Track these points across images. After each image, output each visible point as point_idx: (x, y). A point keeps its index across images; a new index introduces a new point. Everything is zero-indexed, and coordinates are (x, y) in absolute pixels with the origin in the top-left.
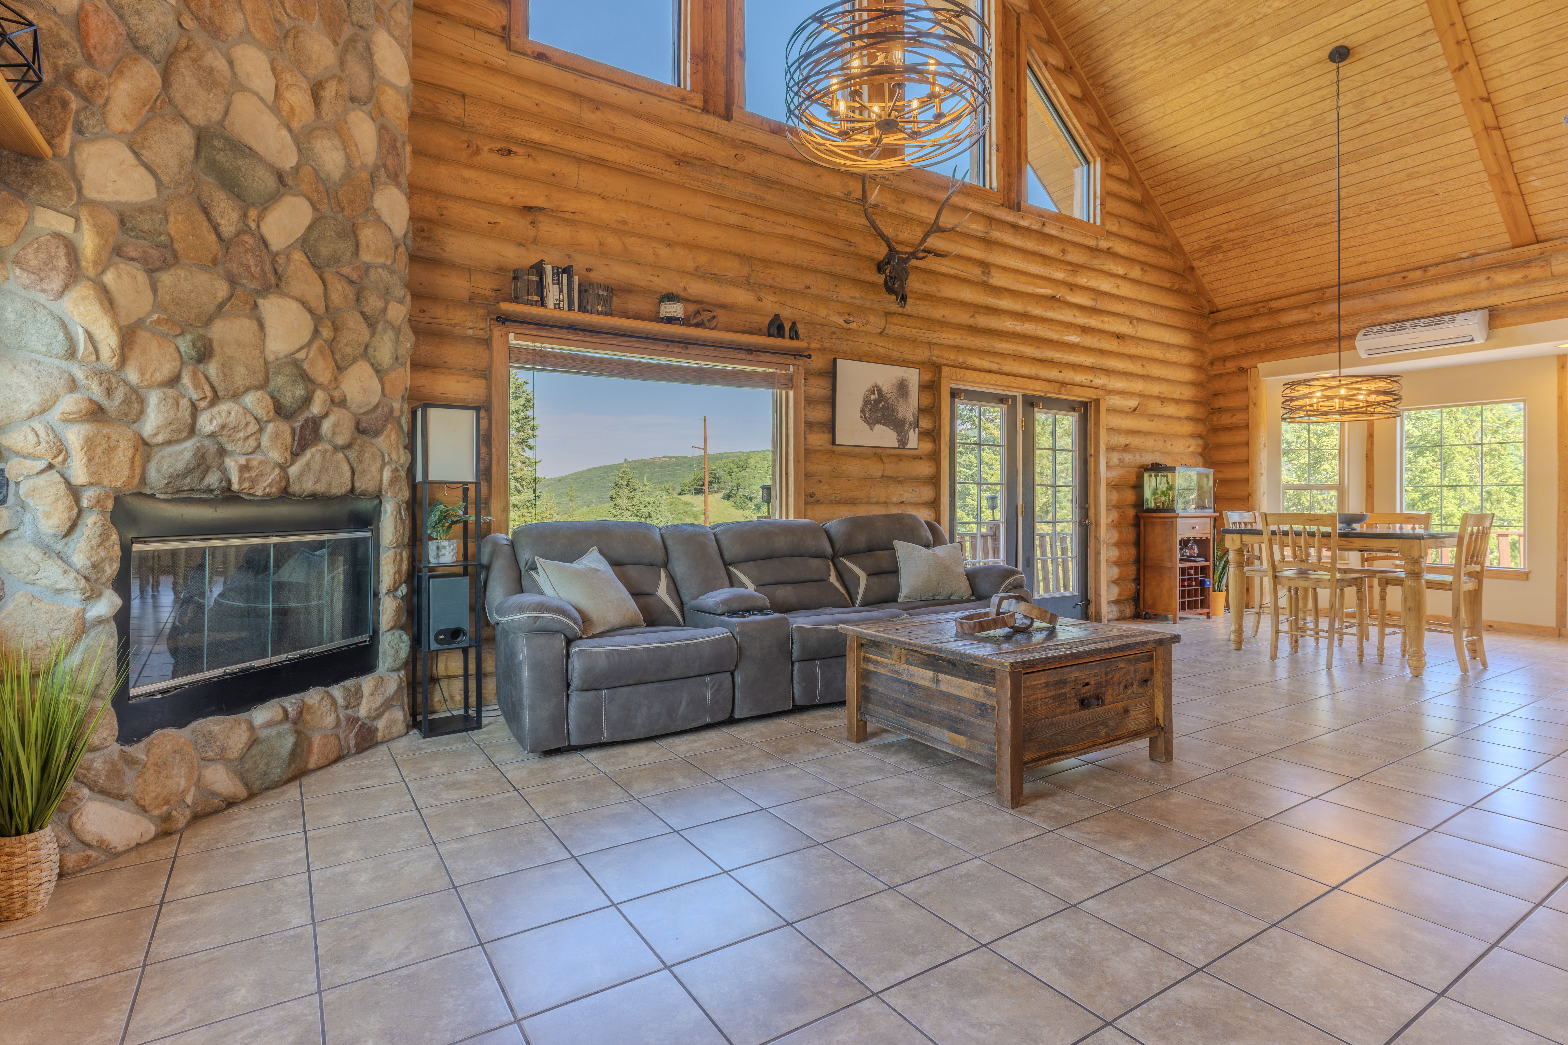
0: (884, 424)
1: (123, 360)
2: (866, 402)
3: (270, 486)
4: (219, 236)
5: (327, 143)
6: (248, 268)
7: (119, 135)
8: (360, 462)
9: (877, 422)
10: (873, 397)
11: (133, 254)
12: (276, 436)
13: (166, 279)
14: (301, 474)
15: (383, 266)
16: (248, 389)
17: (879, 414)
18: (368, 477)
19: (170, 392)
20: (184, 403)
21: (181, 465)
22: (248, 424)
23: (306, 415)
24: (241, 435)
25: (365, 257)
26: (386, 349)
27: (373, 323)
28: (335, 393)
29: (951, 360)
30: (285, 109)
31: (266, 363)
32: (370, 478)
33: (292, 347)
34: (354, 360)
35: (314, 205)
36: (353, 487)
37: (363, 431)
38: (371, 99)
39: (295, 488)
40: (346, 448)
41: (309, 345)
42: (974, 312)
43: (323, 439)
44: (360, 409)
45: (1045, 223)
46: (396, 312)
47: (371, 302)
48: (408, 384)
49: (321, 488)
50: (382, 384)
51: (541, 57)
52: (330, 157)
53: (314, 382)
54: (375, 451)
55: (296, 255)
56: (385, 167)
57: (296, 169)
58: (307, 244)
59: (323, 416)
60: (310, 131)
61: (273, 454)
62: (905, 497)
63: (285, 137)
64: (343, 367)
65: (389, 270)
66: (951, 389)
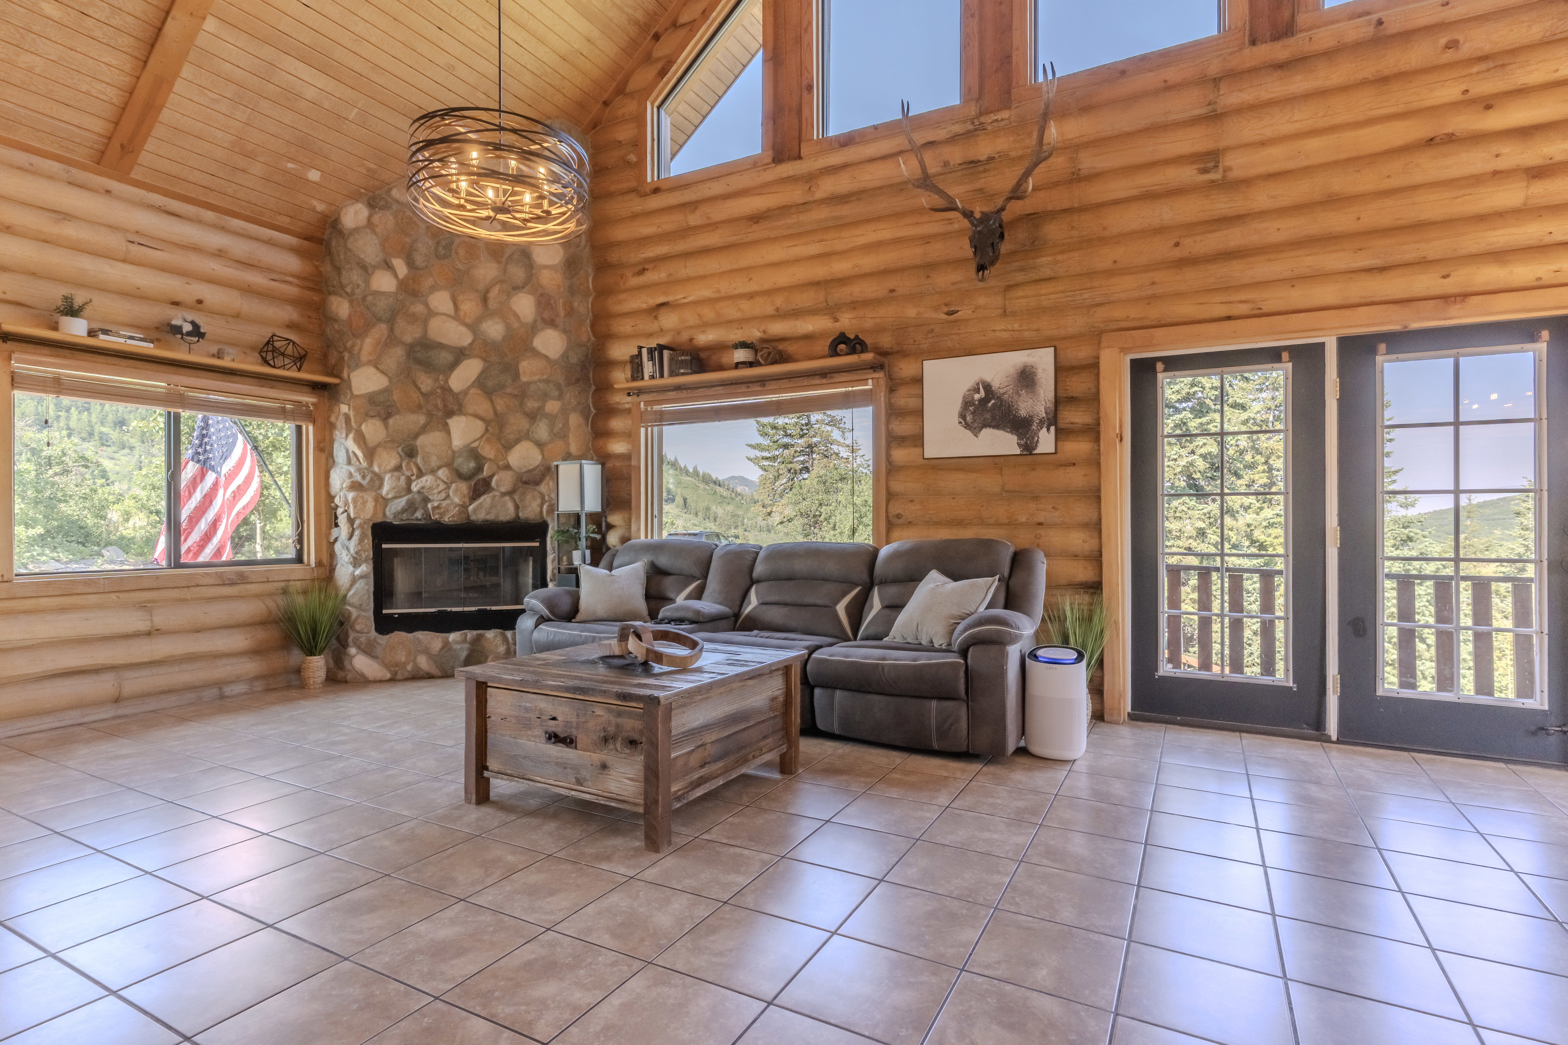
0: (996, 427)
1: (371, 464)
2: (967, 403)
3: (453, 516)
4: (422, 393)
5: (490, 322)
6: (436, 406)
7: (369, 363)
8: (522, 501)
9: (985, 425)
11: (373, 414)
12: (456, 490)
13: (391, 421)
14: (475, 510)
15: (540, 381)
16: (439, 468)
17: (988, 416)
18: (530, 509)
19: (396, 474)
20: (403, 478)
21: (399, 508)
22: (438, 485)
23: (480, 477)
24: (436, 491)
25: (524, 379)
26: (542, 431)
27: (532, 417)
28: (501, 463)
29: (1134, 319)
30: (462, 314)
31: (454, 452)
32: (531, 510)
33: (469, 441)
34: (517, 441)
35: (484, 360)
36: (518, 517)
37: (525, 483)
38: (530, 283)
39: (473, 518)
40: (510, 493)
41: (481, 437)
42: (1180, 237)
43: (493, 489)
44: (523, 471)
45: (1384, 19)
46: (552, 406)
47: (531, 404)
48: (574, 449)
49: (491, 517)
50: (542, 452)
51: (656, 190)
52: (494, 329)
53: (485, 458)
54: (536, 493)
55: (472, 391)
56: (543, 319)
57: (471, 344)
58: (480, 382)
59: (492, 477)
60: (480, 320)
61: (457, 500)
62: (1041, 517)
63: (463, 329)
64: (508, 447)
65: (547, 381)
66: (1132, 361)
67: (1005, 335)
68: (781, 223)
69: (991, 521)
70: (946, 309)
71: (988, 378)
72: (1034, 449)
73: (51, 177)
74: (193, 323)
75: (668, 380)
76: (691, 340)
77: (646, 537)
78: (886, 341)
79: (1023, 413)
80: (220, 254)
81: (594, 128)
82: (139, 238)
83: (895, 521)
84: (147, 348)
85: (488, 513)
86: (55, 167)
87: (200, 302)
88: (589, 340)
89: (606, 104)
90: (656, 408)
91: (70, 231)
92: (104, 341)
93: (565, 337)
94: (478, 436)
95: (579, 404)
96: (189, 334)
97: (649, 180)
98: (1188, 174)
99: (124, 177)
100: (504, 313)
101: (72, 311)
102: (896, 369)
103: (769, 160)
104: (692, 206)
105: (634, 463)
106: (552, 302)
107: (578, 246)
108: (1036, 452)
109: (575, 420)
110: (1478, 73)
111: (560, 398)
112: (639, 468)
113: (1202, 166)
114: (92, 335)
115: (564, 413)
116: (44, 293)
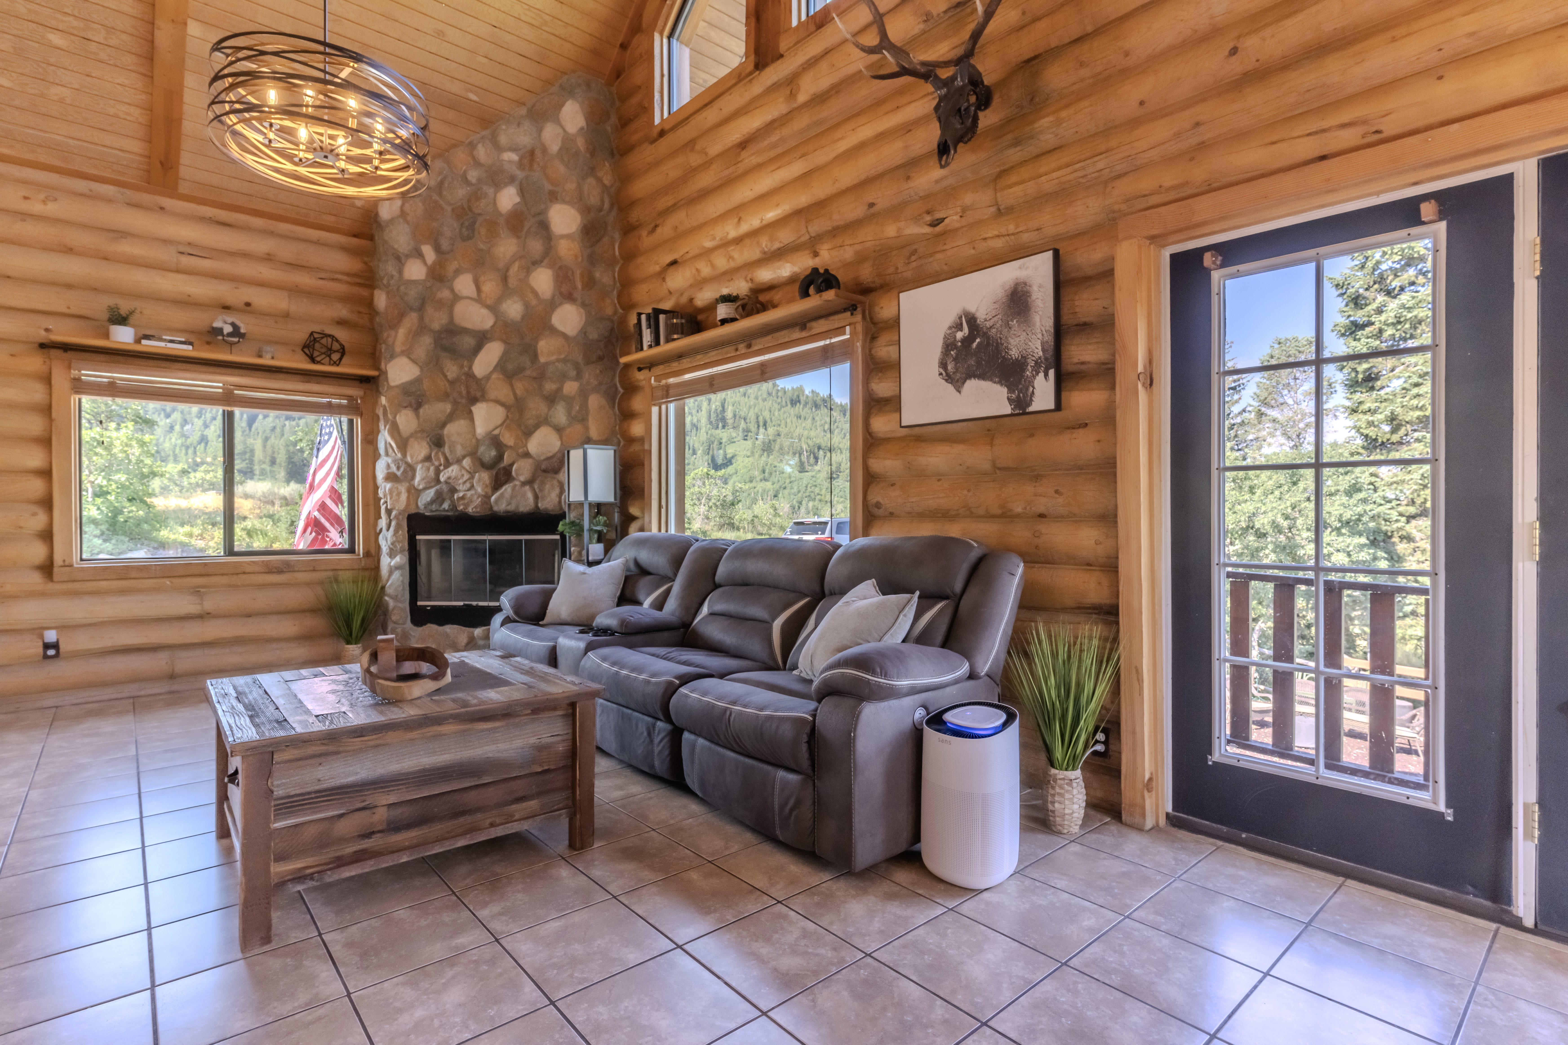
0: (982, 377)
1: (404, 455)
2: (949, 346)
3: (476, 507)
4: (448, 381)
5: (509, 302)
6: (460, 393)
7: (403, 353)
8: (541, 490)
9: (970, 375)
10: (959, 335)
11: (405, 405)
12: (479, 480)
13: (421, 411)
14: (497, 501)
15: (558, 360)
16: (464, 457)
17: (972, 362)
18: (549, 499)
19: (426, 464)
20: (432, 468)
21: (429, 499)
22: (463, 475)
23: (502, 465)
24: (461, 481)
25: (542, 360)
26: (560, 415)
27: (552, 399)
28: (521, 451)
29: (1169, 189)
30: (483, 295)
31: (478, 441)
33: (491, 427)
34: (537, 427)
35: (505, 342)
36: (537, 506)
37: (545, 471)
38: (548, 256)
39: (496, 508)
40: (530, 482)
41: (502, 425)
42: (1238, 37)
43: (514, 479)
44: (542, 458)
46: (571, 387)
47: (550, 387)
48: (594, 433)
49: (511, 508)
50: (561, 438)
51: (662, 133)
52: (513, 309)
53: (506, 446)
54: (555, 483)
55: (494, 376)
56: (561, 293)
57: (493, 327)
58: (501, 366)
59: (512, 465)
60: (500, 300)
61: (479, 490)
62: (1042, 504)
63: (485, 312)
64: (528, 433)
65: (565, 361)
66: (1173, 256)
67: (998, 244)
68: (766, 142)
69: (981, 512)
70: (928, 218)
71: (972, 309)
72: (1029, 404)
73: (109, 201)
74: (233, 325)
75: (664, 348)
76: (691, 300)
77: (660, 530)
78: (866, 274)
79: (1014, 353)
80: (268, 258)
81: (618, 76)
82: (192, 249)
83: (875, 511)
84: (186, 350)
85: (509, 504)
86: (109, 190)
87: (248, 304)
88: (616, 312)
89: (624, 46)
90: (664, 382)
91: (126, 248)
92: (148, 345)
93: (582, 310)
94: (499, 422)
95: (600, 384)
96: (230, 335)
97: (657, 121)
99: (171, 192)
100: (524, 290)
101: (121, 320)
102: (877, 309)
103: (751, 67)
104: (691, 144)
105: (646, 447)
106: (570, 273)
107: (600, 210)
108: (1031, 409)
109: (595, 401)
111: (578, 377)
112: (650, 452)
114: (138, 341)
115: (583, 395)
116: (99, 306)
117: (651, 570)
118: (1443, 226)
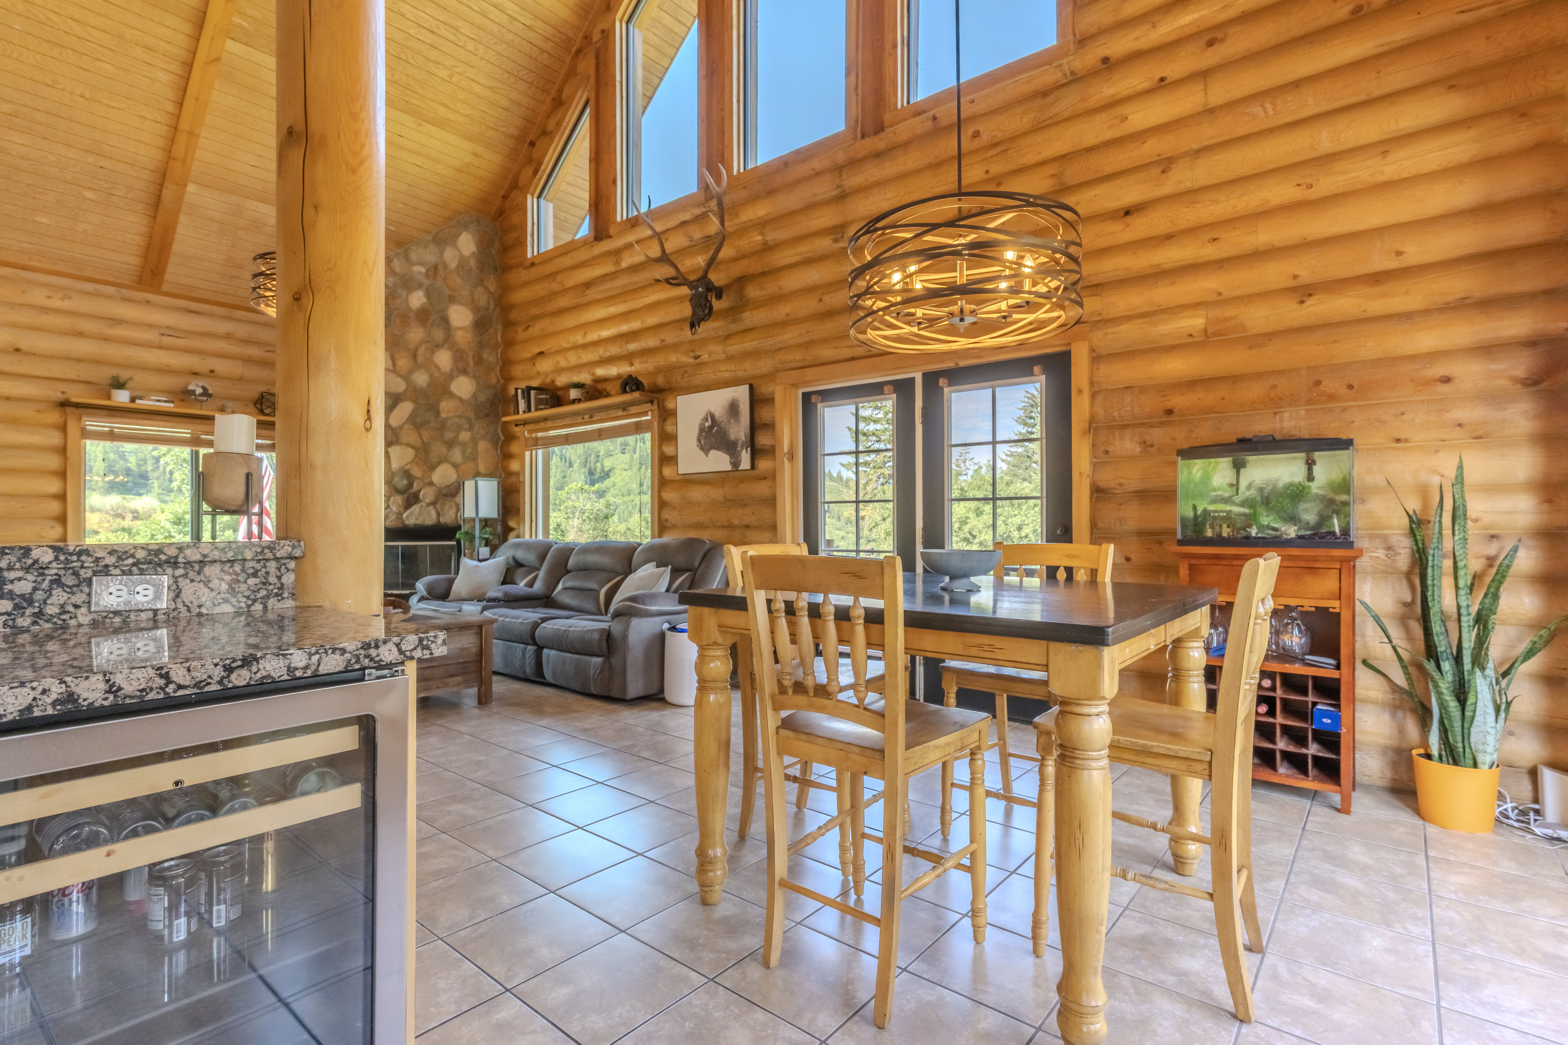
0: (718, 449)
2: (702, 430)
3: (391, 522)
5: (418, 374)
8: (442, 509)
9: (712, 448)
10: (707, 424)
12: (394, 502)
14: (407, 517)
15: (456, 416)
17: (713, 440)
18: (448, 516)
23: (412, 491)
25: (443, 415)
26: (457, 455)
27: (450, 444)
28: (426, 481)
29: (798, 361)
30: (398, 368)
31: (393, 473)
32: (448, 518)
33: (403, 464)
34: (439, 463)
35: (414, 402)
36: (439, 521)
37: (444, 495)
38: (448, 341)
39: (407, 523)
40: (433, 503)
41: (412, 462)
42: (822, 294)
43: (421, 501)
44: (443, 486)
45: (937, 115)
46: (465, 436)
47: (448, 435)
48: (482, 468)
49: (419, 522)
50: (457, 472)
51: (533, 265)
52: (421, 379)
53: (415, 477)
54: (453, 504)
55: (406, 426)
56: (457, 369)
57: (405, 391)
58: (411, 419)
59: (419, 491)
60: (411, 372)
61: (394, 509)
62: (747, 520)
63: (398, 380)
64: (432, 468)
65: (460, 417)
66: (803, 394)
67: (727, 375)
68: (602, 288)
69: (719, 524)
70: (692, 354)
71: (713, 410)
72: (739, 466)
73: (109, 297)
74: (204, 388)
75: (534, 414)
76: (553, 381)
77: (531, 537)
78: (660, 381)
79: (732, 437)
80: (227, 337)
81: (500, 215)
82: (169, 331)
83: (665, 524)
84: (169, 406)
85: (417, 519)
86: (110, 290)
87: (212, 371)
88: (498, 382)
89: (505, 197)
90: (534, 435)
91: (122, 331)
92: (140, 403)
93: (474, 382)
94: (410, 460)
95: (487, 433)
96: (201, 395)
97: (529, 255)
98: (825, 244)
99: (158, 291)
100: (429, 365)
101: (119, 385)
102: (666, 403)
103: (592, 239)
104: (552, 276)
105: (521, 479)
106: (464, 355)
107: (487, 309)
108: (740, 468)
109: (483, 446)
110: (992, 157)
111: (471, 428)
112: (524, 482)
113: (834, 237)
114: (133, 400)
115: (474, 441)
116: (104, 374)
117: (525, 563)
118: (894, 396)
